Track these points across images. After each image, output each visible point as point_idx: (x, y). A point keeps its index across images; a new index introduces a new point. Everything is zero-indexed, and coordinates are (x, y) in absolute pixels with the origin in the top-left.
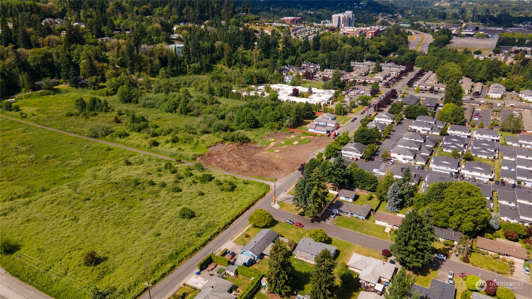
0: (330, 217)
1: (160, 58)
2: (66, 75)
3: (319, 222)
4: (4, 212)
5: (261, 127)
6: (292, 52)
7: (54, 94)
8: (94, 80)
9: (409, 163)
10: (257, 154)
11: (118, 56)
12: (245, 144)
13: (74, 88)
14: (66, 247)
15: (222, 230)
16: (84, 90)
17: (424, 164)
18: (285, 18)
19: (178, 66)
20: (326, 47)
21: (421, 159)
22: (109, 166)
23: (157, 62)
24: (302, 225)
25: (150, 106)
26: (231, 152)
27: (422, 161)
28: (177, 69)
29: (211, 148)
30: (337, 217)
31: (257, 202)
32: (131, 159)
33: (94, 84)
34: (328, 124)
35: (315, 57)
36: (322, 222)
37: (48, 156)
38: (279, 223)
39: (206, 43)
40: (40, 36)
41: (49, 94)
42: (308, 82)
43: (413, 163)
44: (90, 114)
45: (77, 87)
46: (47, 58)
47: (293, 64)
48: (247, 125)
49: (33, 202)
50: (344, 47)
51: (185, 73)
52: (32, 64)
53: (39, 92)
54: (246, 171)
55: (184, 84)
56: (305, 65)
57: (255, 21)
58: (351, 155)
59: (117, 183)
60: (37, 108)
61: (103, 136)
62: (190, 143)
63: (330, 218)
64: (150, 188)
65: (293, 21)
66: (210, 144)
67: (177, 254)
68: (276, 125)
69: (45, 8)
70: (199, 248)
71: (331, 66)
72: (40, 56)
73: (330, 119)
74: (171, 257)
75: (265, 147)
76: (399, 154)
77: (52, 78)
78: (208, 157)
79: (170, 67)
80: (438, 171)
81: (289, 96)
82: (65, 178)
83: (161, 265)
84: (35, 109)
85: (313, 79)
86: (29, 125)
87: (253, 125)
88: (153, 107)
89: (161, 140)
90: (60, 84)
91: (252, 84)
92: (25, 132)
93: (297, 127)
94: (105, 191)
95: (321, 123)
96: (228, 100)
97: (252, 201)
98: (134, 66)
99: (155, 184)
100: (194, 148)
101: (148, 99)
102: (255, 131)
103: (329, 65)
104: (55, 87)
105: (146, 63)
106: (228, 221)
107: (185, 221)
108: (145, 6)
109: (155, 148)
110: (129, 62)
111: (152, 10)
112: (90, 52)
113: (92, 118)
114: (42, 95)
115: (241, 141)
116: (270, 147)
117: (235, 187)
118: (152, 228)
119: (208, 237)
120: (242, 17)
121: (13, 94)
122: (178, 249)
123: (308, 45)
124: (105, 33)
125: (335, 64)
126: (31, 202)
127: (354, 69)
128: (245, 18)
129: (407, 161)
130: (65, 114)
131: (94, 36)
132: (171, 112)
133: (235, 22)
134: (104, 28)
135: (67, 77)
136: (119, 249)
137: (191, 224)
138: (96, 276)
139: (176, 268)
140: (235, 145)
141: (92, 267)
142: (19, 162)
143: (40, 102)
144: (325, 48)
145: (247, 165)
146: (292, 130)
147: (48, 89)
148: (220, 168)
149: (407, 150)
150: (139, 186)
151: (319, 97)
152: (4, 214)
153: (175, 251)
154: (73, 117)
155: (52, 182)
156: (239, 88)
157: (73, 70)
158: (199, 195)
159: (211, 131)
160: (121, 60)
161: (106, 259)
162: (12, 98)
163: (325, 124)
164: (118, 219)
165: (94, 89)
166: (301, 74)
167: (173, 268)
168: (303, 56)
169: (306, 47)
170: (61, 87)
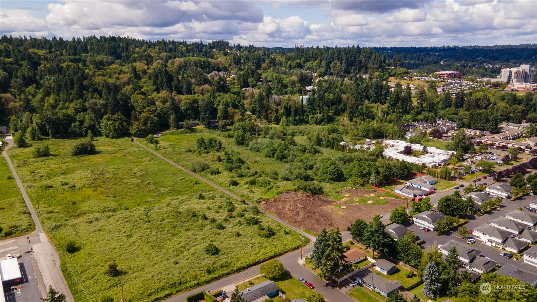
0: (348, 285)
1: (285, 107)
2: (203, 118)
3: (333, 288)
4: (91, 220)
5: (344, 181)
6: (430, 108)
7: (191, 133)
8: (223, 124)
9: (495, 247)
10: (321, 207)
11: (251, 104)
12: (316, 196)
13: (207, 129)
14: (108, 256)
15: (233, 272)
16: (214, 131)
17: (515, 251)
18: (441, 72)
19: (301, 116)
20: (471, 104)
21: (513, 244)
22: (186, 197)
23: (282, 111)
24: (312, 286)
25: (255, 150)
26: (298, 201)
27: (513, 248)
28: (300, 119)
29: (282, 194)
30: (358, 287)
31: (286, 254)
32: (206, 195)
33: (223, 127)
34: (422, 188)
35: (454, 114)
36: (338, 288)
37: (150, 182)
38: (292, 279)
39: (331, 95)
40: (198, 85)
41: (187, 133)
42: (433, 141)
43: (501, 248)
44: (203, 152)
45: (209, 128)
46: (194, 103)
47: (426, 120)
48: (329, 177)
49: (114, 217)
50: (498, 105)
51: (306, 123)
52: (182, 108)
53: (180, 130)
54: (299, 222)
55: (299, 133)
56: (441, 123)
57: (403, 75)
58: (423, 225)
59: (180, 213)
60: (170, 143)
61: (200, 171)
62: (265, 187)
63: (347, 287)
64: (201, 221)
65: (449, 76)
66: (282, 190)
67: (180, 284)
68: (360, 181)
69: (214, 63)
70: (203, 284)
71: (472, 126)
72: (189, 101)
73: (428, 183)
74: (173, 285)
75: (335, 202)
76: (484, 234)
77: (195, 119)
78: (273, 202)
79: (293, 117)
80: (531, 264)
81: (398, 153)
82: (148, 202)
83: (161, 290)
84: (168, 143)
85: (442, 137)
86: (156, 156)
87: (336, 178)
88: (258, 151)
89: (242, 181)
90: (199, 125)
91: (368, 138)
92: (150, 161)
93: (384, 186)
94: (167, 218)
95: (415, 186)
96: (332, 151)
97: (280, 252)
98: (261, 113)
99: (207, 219)
100: (266, 192)
101: (256, 144)
102: (336, 185)
103: (470, 124)
104: (193, 127)
105: (273, 111)
106: (244, 265)
107: (206, 256)
108: (298, 61)
109: (232, 187)
110: (258, 109)
111: (304, 64)
112: (229, 100)
113: (203, 155)
114: (181, 133)
115: (312, 192)
116: (341, 202)
117: (274, 234)
118: (177, 256)
119: (217, 276)
120: (390, 71)
121: (162, 131)
122: (183, 280)
123: (449, 101)
124: (250, 84)
125: (478, 123)
126: (113, 216)
127: (502, 131)
128: (393, 72)
129: (494, 244)
130: (185, 150)
131: (239, 86)
132: (270, 157)
133: (379, 76)
134: (250, 80)
135: (204, 120)
136: (139, 268)
137: (210, 260)
138: (108, 285)
139: (172, 296)
140: (305, 195)
141: (111, 278)
142: (129, 184)
143: (177, 139)
144: (470, 106)
145: (303, 216)
146: (376, 189)
147: (187, 128)
148: (275, 214)
149: (496, 231)
150: (195, 218)
151: (431, 158)
152: (90, 221)
153: (179, 281)
154: (190, 153)
155: (137, 203)
156: (352, 140)
157: (209, 114)
158: (236, 236)
159: (291, 179)
160: (253, 108)
161: (125, 273)
162: (159, 134)
163: (419, 187)
164: (157, 243)
165: (222, 131)
166: (428, 132)
167: (170, 295)
168: (442, 112)
169: (446, 104)
170: (199, 127)
